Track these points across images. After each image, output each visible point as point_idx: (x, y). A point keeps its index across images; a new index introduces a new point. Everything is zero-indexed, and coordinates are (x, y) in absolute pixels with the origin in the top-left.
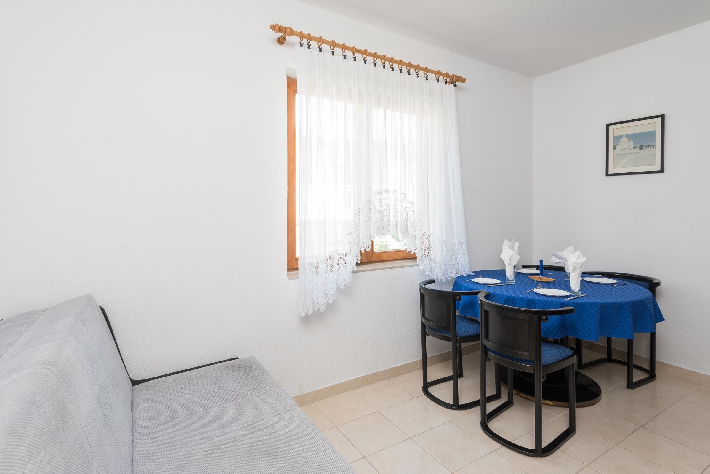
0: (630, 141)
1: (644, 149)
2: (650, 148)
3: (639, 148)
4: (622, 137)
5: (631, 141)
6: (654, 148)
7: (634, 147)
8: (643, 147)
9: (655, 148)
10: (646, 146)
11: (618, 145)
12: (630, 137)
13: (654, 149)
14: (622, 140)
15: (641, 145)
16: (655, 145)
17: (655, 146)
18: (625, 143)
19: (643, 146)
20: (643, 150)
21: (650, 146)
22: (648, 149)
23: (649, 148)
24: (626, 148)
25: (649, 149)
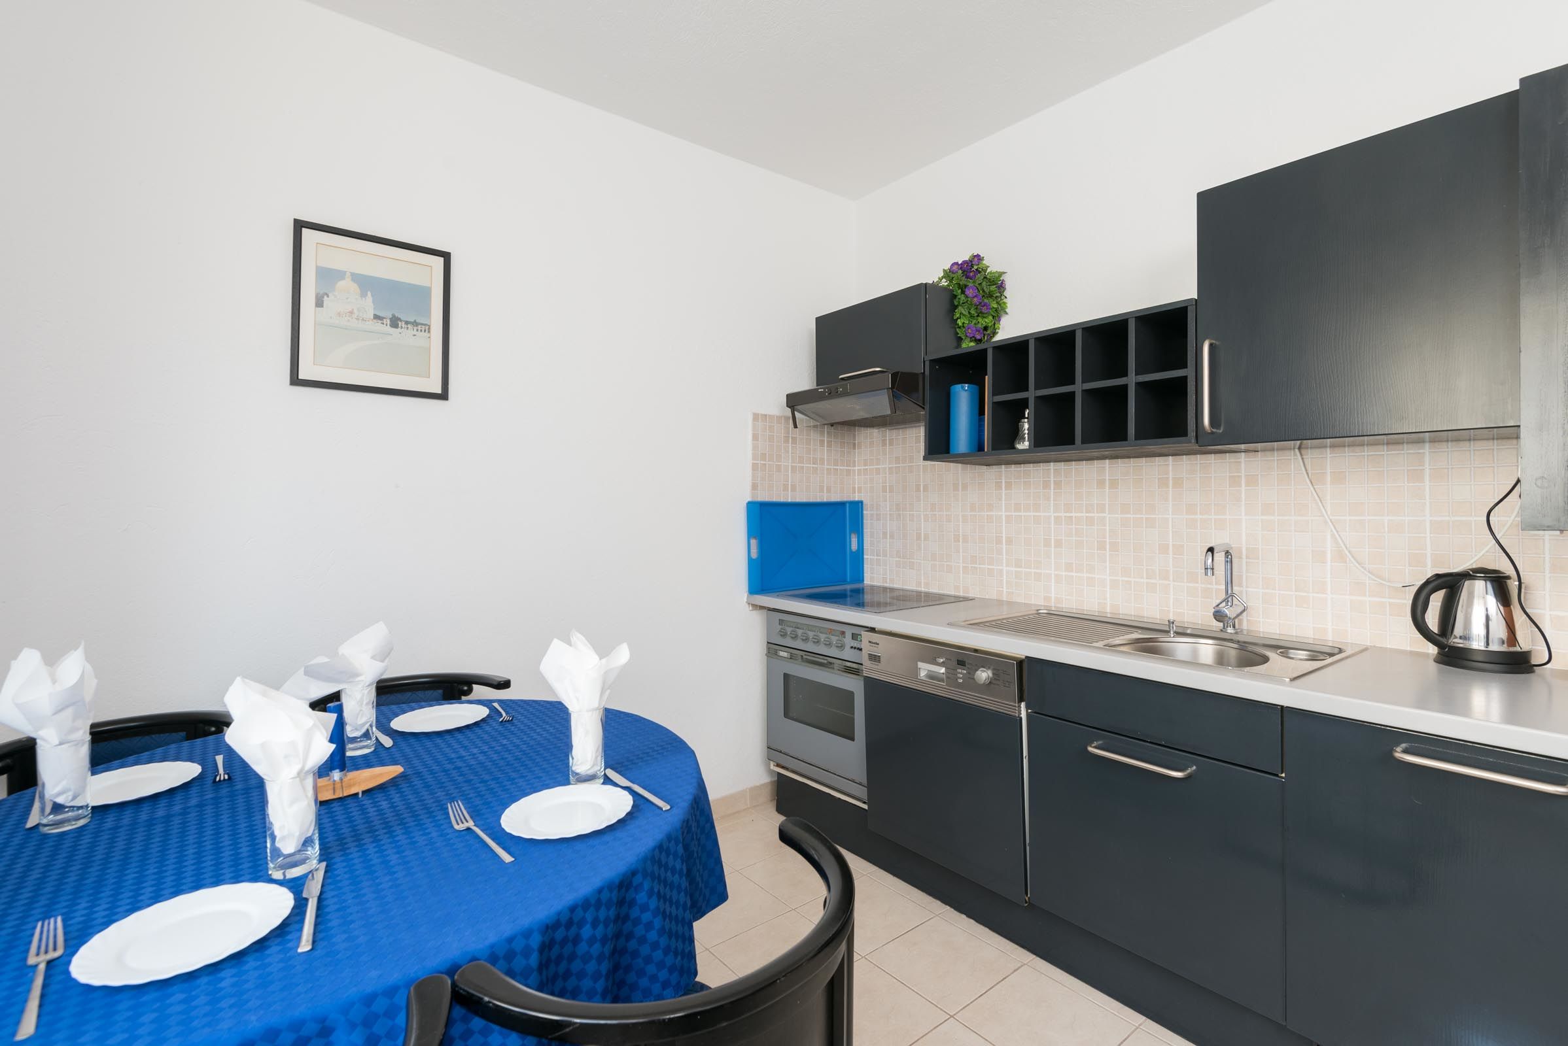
0: (363, 295)
1: (402, 327)
2: (417, 330)
3: (389, 322)
4: (340, 275)
5: (367, 295)
6: (425, 331)
7: (376, 317)
8: (400, 323)
9: (429, 332)
10: (407, 323)
11: (328, 296)
12: (365, 283)
13: (426, 334)
14: (341, 284)
15: (394, 316)
16: (429, 326)
17: (429, 329)
18: (345, 297)
19: (399, 319)
20: (399, 330)
21: (415, 324)
22: (411, 331)
23: (415, 328)
24: (351, 312)
25: (415, 332)
